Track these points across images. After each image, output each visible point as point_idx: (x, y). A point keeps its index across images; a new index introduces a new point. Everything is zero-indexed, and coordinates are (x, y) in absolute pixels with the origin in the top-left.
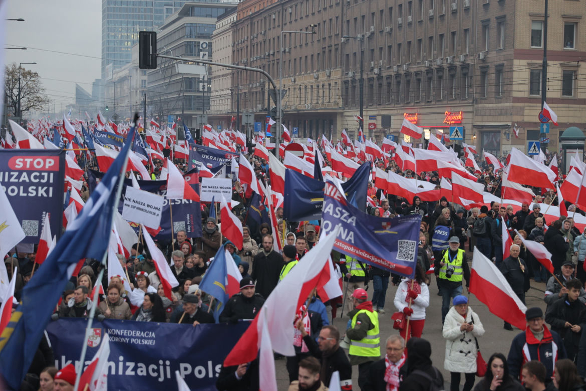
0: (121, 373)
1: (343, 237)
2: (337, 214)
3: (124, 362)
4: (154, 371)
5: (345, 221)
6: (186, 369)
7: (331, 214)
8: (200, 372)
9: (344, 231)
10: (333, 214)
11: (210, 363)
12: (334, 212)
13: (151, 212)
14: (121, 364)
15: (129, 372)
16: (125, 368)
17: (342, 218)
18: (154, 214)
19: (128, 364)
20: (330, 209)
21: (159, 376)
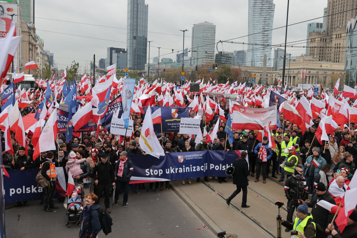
0: (191, 171)
3: (192, 167)
4: (202, 168)
6: (212, 166)
8: (217, 168)
11: (221, 165)
13: (195, 127)
14: (191, 168)
15: (194, 170)
16: (193, 169)
19: (193, 167)
21: (204, 170)
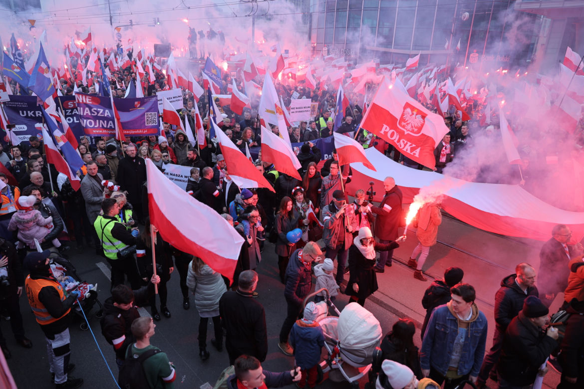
1: (105, 126)
2: (94, 113)
5: (103, 115)
7: (90, 114)
9: (104, 122)
10: (91, 114)
12: (91, 112)
17: (99, 115)
18: (179, 100)
20: (87, 111)
